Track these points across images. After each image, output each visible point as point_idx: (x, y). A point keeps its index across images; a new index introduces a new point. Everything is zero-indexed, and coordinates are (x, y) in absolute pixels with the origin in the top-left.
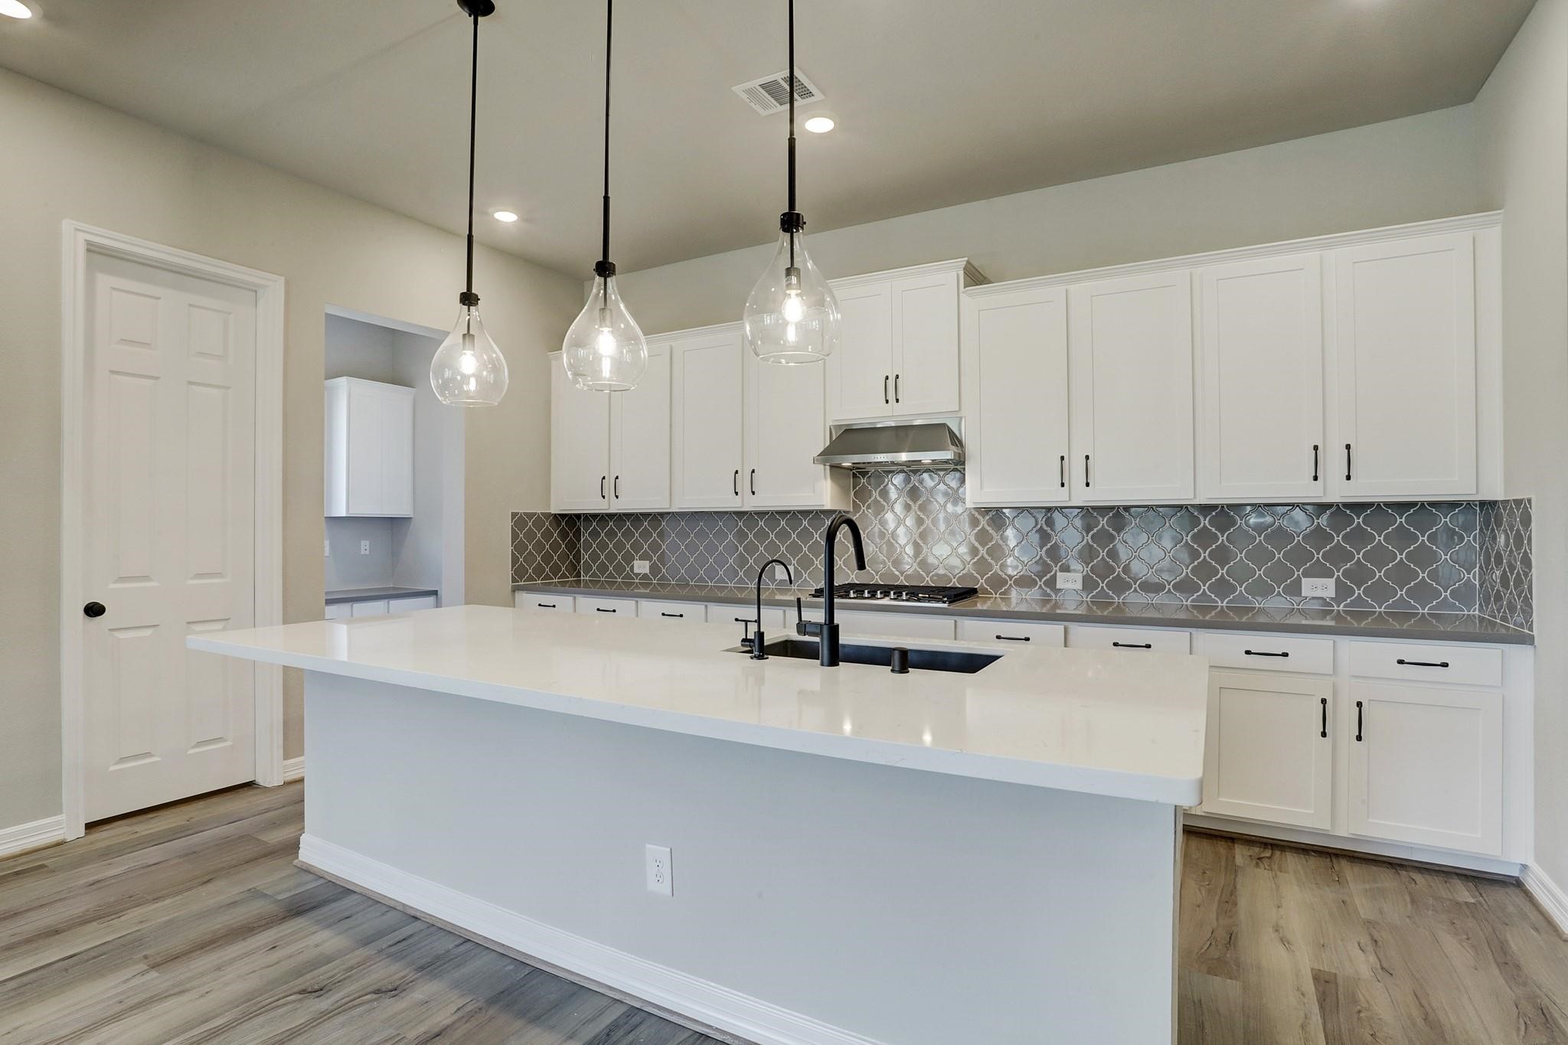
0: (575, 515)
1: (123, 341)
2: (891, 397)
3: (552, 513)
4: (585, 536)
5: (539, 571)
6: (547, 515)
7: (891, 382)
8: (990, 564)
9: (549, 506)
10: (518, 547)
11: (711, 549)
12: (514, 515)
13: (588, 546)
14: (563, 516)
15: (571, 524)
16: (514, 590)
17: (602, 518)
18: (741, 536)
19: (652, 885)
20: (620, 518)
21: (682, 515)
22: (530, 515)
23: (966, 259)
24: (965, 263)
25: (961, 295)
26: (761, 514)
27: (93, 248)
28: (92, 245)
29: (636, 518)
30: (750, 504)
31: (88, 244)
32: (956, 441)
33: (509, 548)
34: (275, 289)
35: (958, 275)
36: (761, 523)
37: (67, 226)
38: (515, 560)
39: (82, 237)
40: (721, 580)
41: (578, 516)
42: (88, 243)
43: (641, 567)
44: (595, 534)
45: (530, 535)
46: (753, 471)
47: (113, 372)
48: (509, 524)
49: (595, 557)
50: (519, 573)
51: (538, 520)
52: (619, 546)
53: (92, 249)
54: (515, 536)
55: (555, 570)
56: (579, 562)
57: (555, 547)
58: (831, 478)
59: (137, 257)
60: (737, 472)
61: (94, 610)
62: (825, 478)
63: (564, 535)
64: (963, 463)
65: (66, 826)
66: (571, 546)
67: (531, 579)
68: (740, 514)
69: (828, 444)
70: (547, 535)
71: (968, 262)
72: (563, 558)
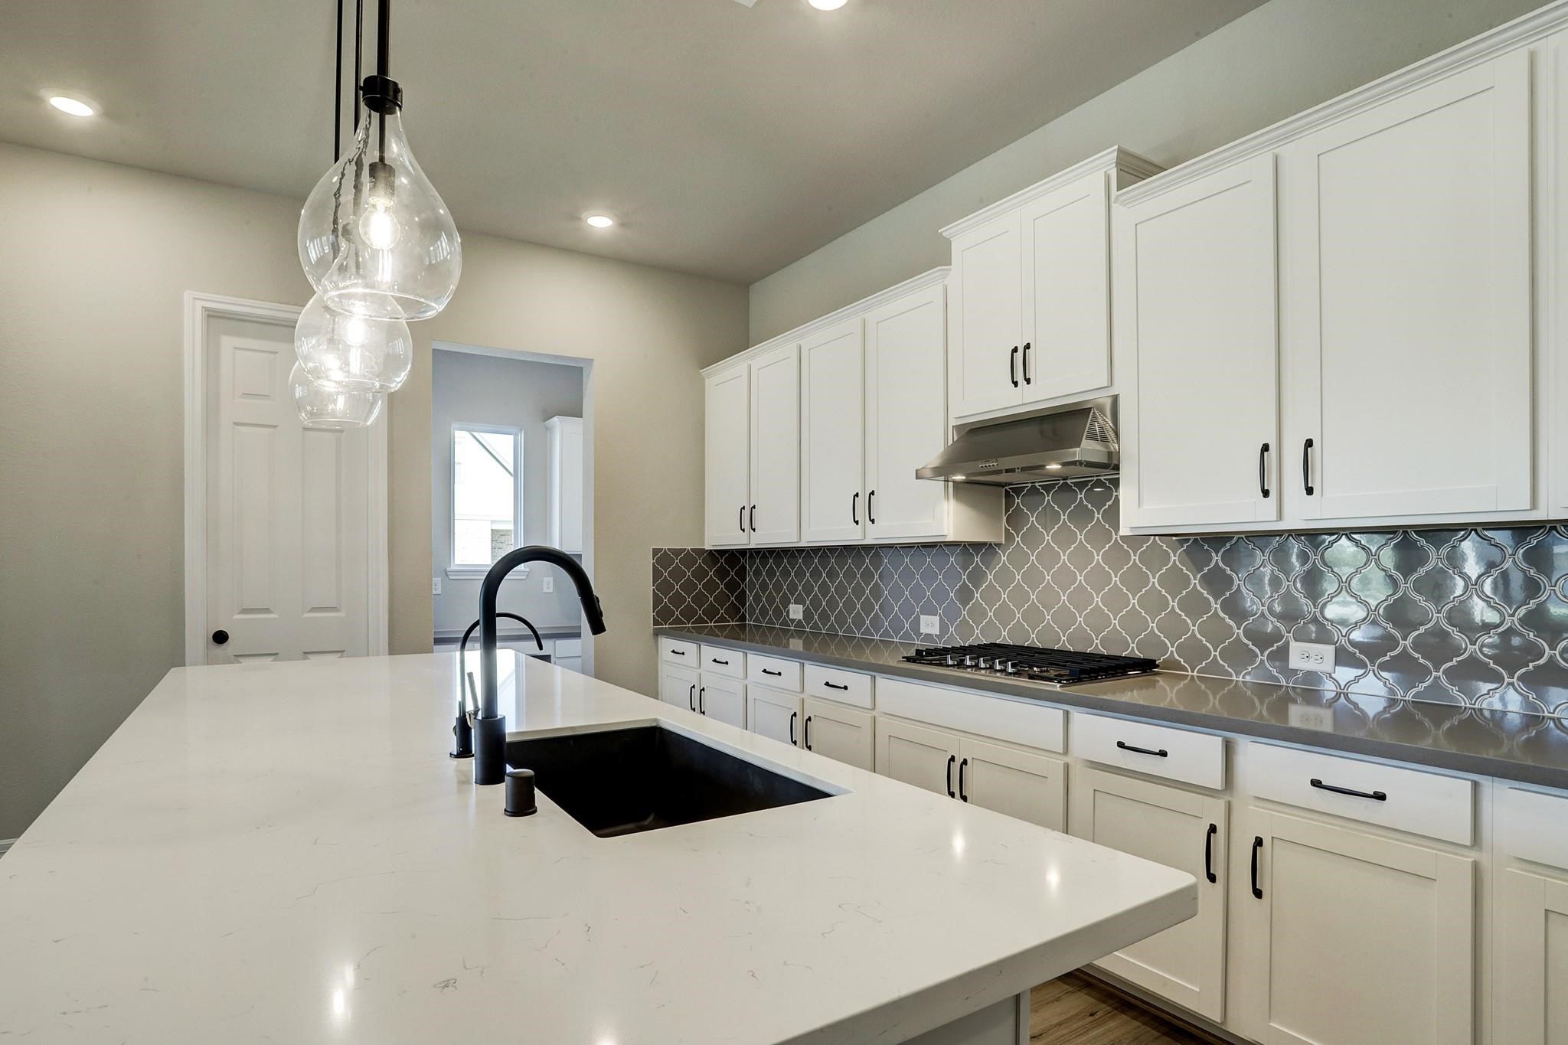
0: (737, 550)
1: (245, 395)
2: (1019, 377)
3: (707, 547)
6: (700, 552)
9: (703, 543)
10: (661, 586)
12: (655, 552)
14: (722, 552)
16: (657, 633)
22: (677, 552)
23: (1116, 147)
24: (1116, 153)
27: (211, 313)
28: (209, 311)
31: (205, 311)
33: (650, 588)
37: (187, 296)
38: (657, 601)
39: (199, 304)
42: (206, 309)
48: (650, 561)
51: (689, 557)
53: (212, 315)
55: (711, 613)
57: (710, 586)
59: (250, 316)
61: (220, 638)
63: (722, 573)
64: (1117, 468)
66: (732, 586)
70: (700, 574)
71: (1120, 150)
72: (721, 599)
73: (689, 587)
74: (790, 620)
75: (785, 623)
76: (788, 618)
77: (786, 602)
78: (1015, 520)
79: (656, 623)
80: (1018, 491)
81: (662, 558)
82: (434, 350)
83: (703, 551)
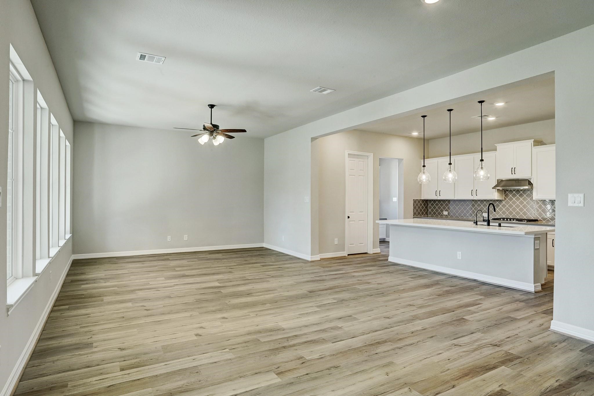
0: (427, 200)
3: (422, 199)
4: (430, 205)
5: (419, 213)
7: (513, 169)
8: (542, 214)
9: (421, 198)
11: (465, 209)
12: (414, 200)
13: (430, 208)
14: (424, 200)
15: (426, 202)
17: (435, 201)
18: (473, 205)
19: (458, 258)
20: (439, 201)
21: (457, 200)
25: (533, 148)
26: (479, 200)
29: (444, 201)
30: (476, 198)
32: (530, 184)
34: (371, 155)
35: (531, 143)
36: (479, 202)
40: (468, 217)
41: (428, 200)
43: (445, 213)
44: (432, 205)
45: (417, 205)
46: (477, 190)
47: (350, 175)
49: (432, 210)
50: (415, 214)
51: (419, 201)
52: (439, 208)
53: (349, 154)
54: (414, 205)
56: (428, 212)
57: (423, 207)
58: (497, 192)
60: (472, 190)
62: (496, 192)
63: (424, 205)
65: (345, 254)
66: (426, 207)
67: (417, 215)
68: (473, 200)
69: (496, 184)
70: (421, 205)
73: (419, 207)
74: (444, 215)
75: (442, 215)
76: (443, 214)
77: (442, 211)
78: (506, 196)
79: (414, 215)
80: (507, 191)
81: (415, 201)
82: (379, 158)
83: (421, 200)
